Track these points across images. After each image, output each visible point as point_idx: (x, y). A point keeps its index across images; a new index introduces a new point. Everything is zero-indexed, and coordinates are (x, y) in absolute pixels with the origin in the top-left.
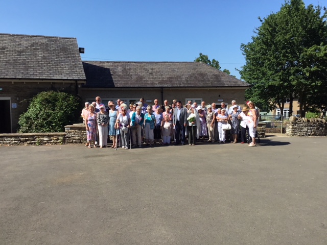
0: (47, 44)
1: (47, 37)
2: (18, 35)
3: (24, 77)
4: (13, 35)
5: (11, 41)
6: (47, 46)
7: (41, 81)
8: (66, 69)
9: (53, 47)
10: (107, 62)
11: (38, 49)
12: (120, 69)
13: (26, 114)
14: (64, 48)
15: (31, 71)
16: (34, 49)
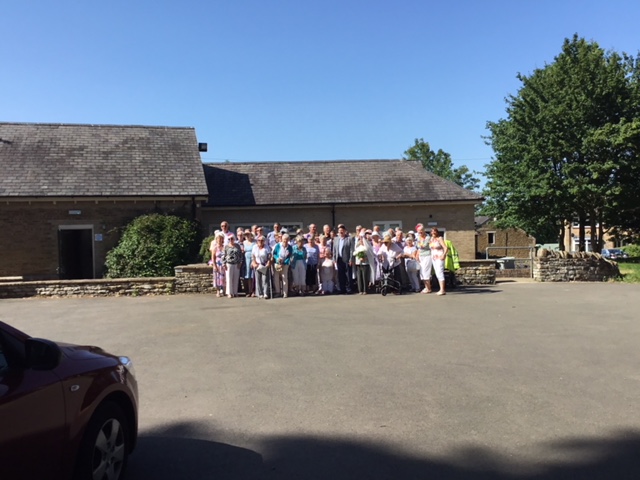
0: (149, 139)
1: (147, 128)
2: (103, 127)
3: (113, 194)
4: (96, 126)
5: (93, 135)
6: (149, 143)
7: (140, 199)
8: (178, 179)
9: (158, 143)
10: (245, 164)
11: (134, 148)
12: (265, 174)
13: (118, 251)
14: (175, 144)
15: (124, 184)
16: (129, 148)
